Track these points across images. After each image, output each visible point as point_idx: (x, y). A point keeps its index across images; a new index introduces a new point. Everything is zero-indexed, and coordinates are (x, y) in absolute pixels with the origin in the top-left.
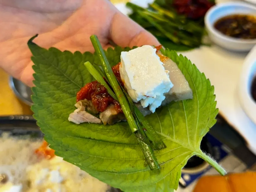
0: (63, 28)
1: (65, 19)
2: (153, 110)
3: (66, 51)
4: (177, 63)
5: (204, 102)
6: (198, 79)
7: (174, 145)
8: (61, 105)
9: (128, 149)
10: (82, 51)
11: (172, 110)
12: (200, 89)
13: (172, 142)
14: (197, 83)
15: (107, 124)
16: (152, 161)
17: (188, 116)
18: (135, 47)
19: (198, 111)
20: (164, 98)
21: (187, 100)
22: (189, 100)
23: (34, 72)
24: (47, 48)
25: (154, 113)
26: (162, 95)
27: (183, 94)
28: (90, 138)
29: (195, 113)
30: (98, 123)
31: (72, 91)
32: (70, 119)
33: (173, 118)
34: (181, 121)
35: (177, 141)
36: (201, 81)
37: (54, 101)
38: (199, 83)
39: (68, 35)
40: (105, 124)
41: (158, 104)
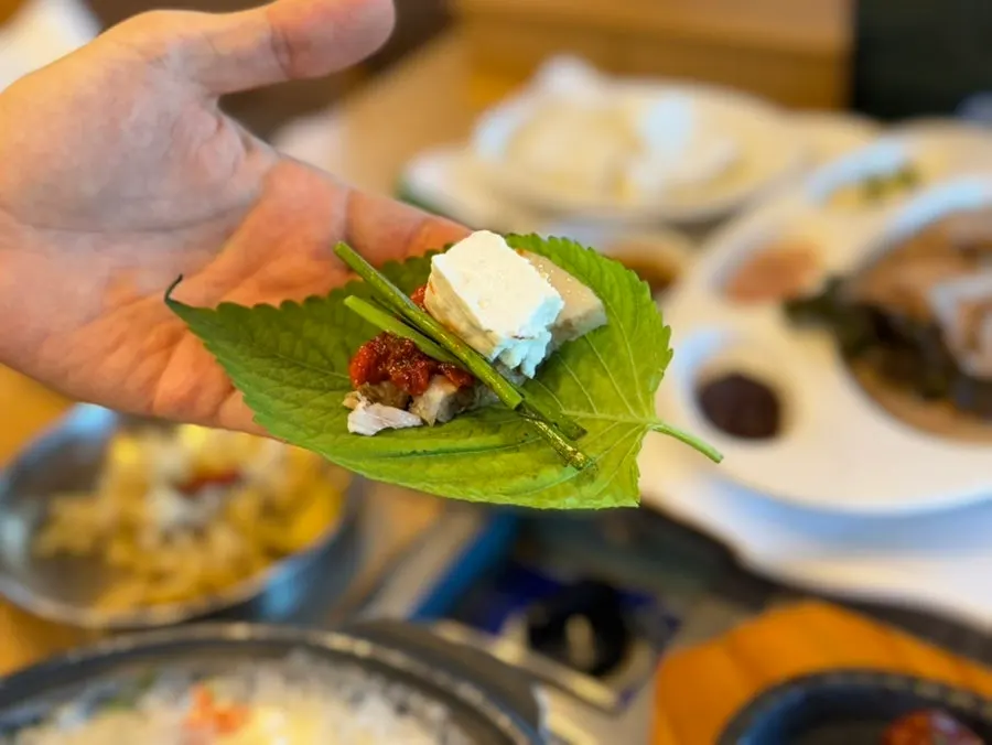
0: (229, 257)
1: (228, 234)
2: (530, 371)
3: (259, 307)
4: (549, 256)
5: (634, 324)
6: (606, 277)
7: (601, 424)
8: (311, 410)
9: (506, 456)
10: (299, 297)
11: (571, 361)
12: (617, 298)
13: (594, 420)
14: (607, 288)
15: (437, 423)
16: (575, 453)
17: (607, 363)
18: (447, 247)
19: (628, 345)
20: (548, 337)
21: (595, 331)
22: (602, 328)
23: (215, 357)
24: (214, 307)
25: (535, 376)
26: (544, 330)
27: (586, 317)
28: (414, 453)
29: (622, 350)
30: (414, 427)
31: (313, 383)
32: (352, 427)
33: (578, 376)
34: (597, 376)
35: (603, 416)
36: (614, 280)
37: (291, 405)
38: (612, 287)
39: (245, 272)
40: (432, 422)
41: (539, 354)
